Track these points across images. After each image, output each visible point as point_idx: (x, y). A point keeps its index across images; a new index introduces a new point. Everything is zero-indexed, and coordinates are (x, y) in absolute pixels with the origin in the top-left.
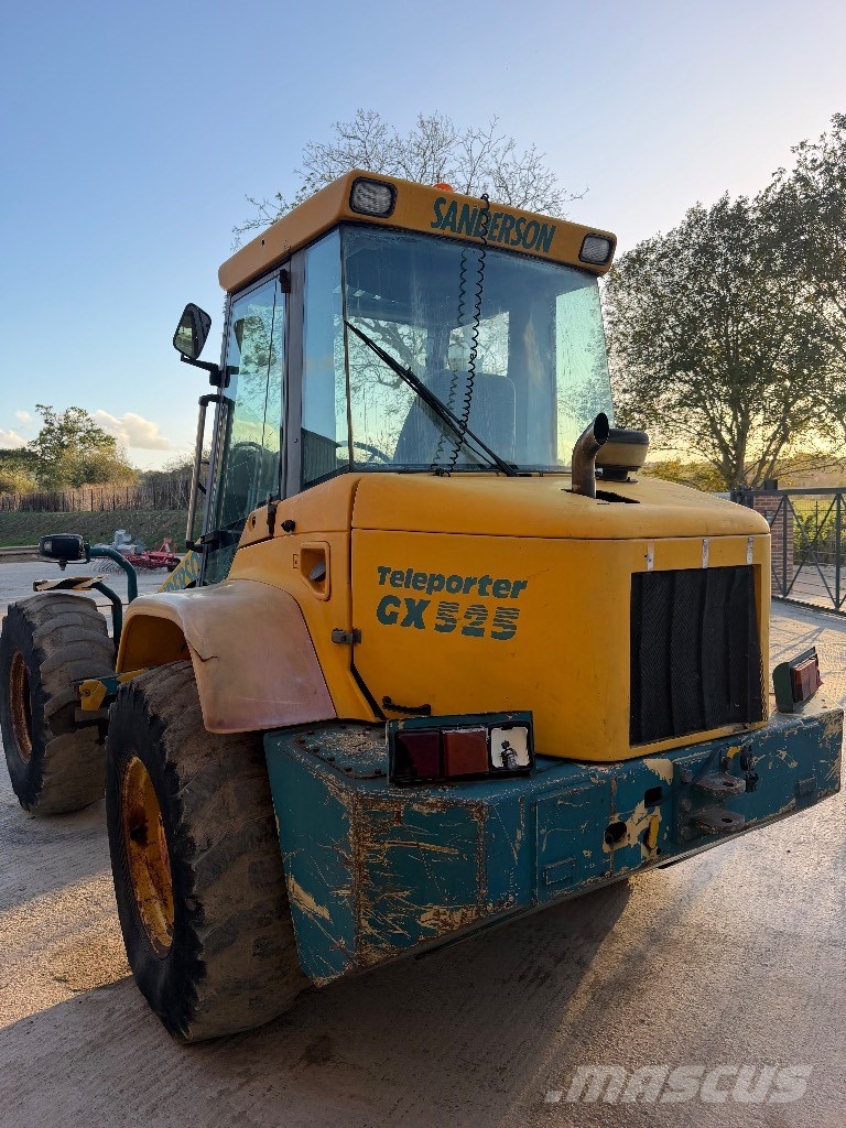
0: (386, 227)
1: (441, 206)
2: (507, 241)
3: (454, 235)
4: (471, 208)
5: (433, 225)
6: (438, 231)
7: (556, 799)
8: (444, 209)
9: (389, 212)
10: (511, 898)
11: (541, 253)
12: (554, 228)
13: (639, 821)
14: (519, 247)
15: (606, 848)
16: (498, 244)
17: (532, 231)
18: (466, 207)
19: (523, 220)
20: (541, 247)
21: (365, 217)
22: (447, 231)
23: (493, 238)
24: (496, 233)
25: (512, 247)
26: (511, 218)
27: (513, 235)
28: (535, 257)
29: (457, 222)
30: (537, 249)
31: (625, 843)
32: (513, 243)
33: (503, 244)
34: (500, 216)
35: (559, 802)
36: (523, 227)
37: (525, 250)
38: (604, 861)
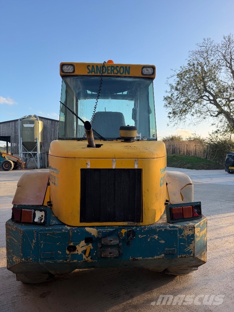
0: (74, 76)
1: (89, 67)
2: (114, 73)
3: (96, 74)
4: (99, 67)
5: (88, 73)
6: (90, 74)
7: (47, 234)
8: (90, 68)
9: (74, 72)
10: (31, 259)
11: (127, 75)
12: (129, 67)
13: (82, 247)
14: (119, 74)
15: (68, 252)
16: (111, 75)
17: (122, 69)
18: (97, 66)
19: (117, 67)
20: (127, 73)
21: (67, 74)
22: (93, 74)
23: (109, 73)
24: (109, 72)
25: (116, 75)
26: (113, 67)
27: (115, 71)
28: (125, 77)
29: (96, 71)
30: (125, 74)
31: (76, 252)
32: (116, 73)
33: (113, 74)
34: (109, 67)
35: (48, 235)
36: (118, 69)
37: (121, 75)
38: (67, 256)
